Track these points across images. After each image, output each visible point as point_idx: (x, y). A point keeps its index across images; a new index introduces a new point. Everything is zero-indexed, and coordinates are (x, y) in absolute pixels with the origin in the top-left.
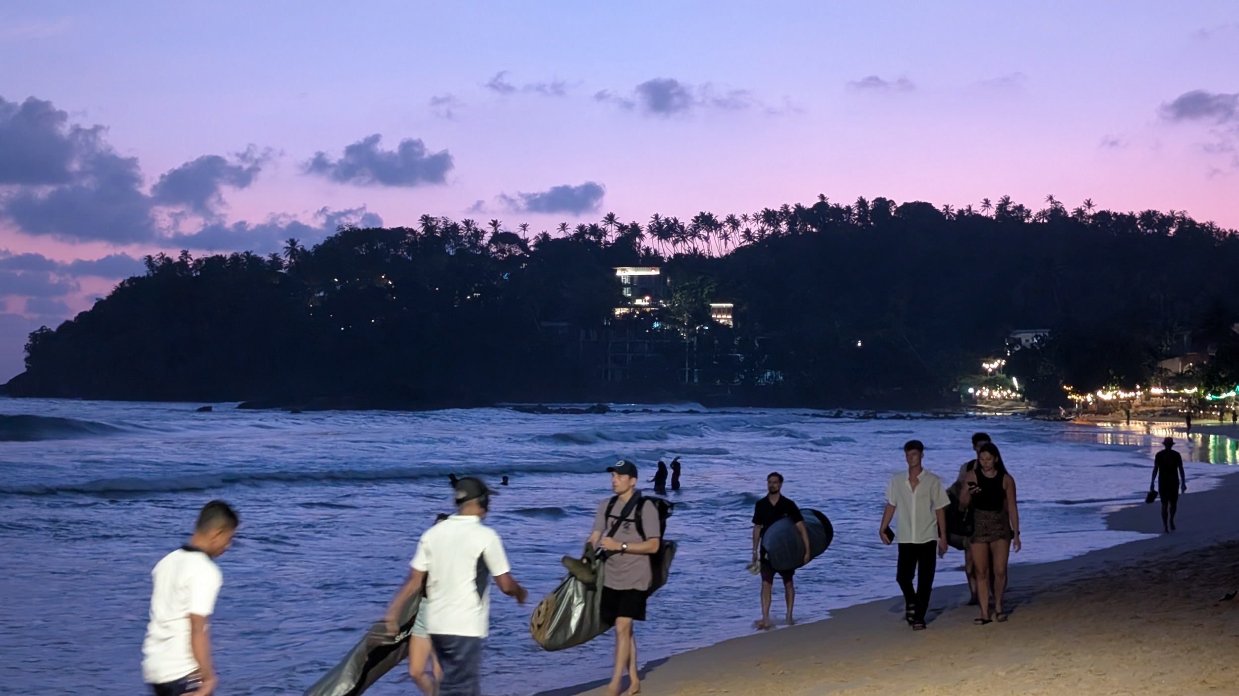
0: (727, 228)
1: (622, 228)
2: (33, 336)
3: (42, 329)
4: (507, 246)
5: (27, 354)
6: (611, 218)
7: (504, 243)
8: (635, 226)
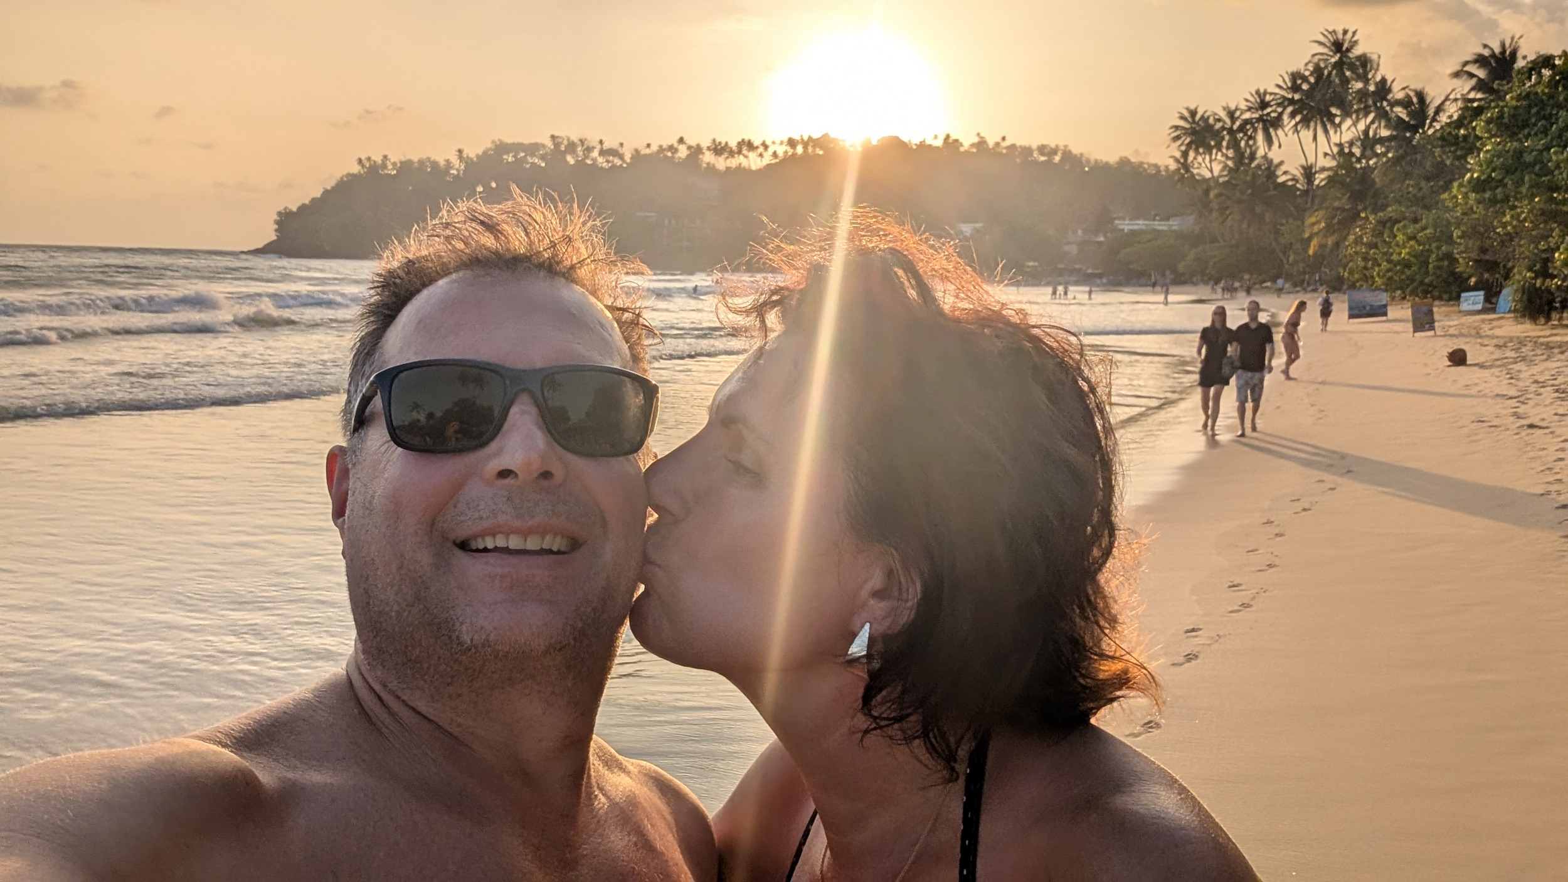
0: (761, 149)
1: (689, 148)
2: (279, 214)
3: (285, 209)
4: (611, 158)
5: (276, 227)
6: (681, 141)
7: (609, 155)
8: (698, 146)
